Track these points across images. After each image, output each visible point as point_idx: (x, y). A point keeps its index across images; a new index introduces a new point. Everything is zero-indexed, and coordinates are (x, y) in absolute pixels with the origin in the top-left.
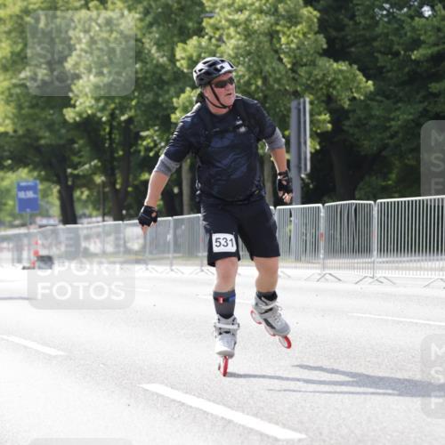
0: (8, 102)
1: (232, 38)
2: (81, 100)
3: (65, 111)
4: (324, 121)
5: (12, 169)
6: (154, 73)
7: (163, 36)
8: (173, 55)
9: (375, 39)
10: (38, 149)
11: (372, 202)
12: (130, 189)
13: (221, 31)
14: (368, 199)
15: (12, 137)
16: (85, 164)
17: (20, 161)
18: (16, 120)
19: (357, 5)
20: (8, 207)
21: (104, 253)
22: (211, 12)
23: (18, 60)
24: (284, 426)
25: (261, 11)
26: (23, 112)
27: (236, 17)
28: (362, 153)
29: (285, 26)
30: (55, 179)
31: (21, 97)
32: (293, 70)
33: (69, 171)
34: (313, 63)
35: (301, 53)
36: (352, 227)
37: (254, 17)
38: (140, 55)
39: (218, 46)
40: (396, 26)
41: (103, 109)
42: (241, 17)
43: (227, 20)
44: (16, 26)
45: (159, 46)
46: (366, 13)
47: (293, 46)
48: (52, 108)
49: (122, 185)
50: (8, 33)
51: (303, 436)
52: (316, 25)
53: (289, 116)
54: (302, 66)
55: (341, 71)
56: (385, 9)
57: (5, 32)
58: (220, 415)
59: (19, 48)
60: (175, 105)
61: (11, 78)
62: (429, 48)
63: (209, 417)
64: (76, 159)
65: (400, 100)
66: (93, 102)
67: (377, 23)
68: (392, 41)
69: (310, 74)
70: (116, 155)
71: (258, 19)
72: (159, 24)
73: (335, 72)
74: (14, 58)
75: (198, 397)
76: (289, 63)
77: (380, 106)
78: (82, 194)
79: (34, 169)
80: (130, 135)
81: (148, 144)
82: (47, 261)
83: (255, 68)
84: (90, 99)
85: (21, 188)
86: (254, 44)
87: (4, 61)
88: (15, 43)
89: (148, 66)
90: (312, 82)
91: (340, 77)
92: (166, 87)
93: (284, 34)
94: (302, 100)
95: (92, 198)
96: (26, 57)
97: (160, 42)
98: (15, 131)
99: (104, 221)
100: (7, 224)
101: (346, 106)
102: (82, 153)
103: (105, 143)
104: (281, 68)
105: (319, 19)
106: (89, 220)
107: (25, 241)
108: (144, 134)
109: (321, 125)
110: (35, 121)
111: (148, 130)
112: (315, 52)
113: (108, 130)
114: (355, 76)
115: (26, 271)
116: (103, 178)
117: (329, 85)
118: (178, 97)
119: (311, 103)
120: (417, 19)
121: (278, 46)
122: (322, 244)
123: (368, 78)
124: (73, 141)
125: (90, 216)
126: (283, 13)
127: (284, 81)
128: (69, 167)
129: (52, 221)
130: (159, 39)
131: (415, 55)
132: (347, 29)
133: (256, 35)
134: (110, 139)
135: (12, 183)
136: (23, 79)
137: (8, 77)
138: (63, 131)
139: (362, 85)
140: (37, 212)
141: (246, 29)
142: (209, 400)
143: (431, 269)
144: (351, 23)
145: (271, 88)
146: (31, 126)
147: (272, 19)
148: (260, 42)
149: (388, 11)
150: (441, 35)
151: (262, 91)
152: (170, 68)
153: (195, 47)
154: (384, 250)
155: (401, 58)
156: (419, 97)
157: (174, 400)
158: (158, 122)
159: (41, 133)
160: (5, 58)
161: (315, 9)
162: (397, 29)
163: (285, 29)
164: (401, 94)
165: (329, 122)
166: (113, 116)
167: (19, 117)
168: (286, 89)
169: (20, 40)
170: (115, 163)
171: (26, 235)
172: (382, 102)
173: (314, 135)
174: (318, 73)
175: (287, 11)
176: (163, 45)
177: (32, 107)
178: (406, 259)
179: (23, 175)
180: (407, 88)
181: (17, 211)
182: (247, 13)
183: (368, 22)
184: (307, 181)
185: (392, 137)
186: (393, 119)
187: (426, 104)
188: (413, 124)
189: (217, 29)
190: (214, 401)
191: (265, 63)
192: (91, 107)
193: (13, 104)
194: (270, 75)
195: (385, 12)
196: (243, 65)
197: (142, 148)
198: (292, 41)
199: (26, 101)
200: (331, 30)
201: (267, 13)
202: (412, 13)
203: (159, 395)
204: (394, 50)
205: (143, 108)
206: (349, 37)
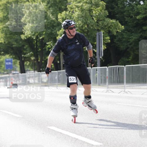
0: (2, 33)
1: (77, 12)
2: (26, 32)
3: (21, 36)
4: (108, 39)
5: (4, 55)
6: (51, 23)
7: (54, 11)
8: (57, 17)
9: (124, 12)
10: (12, 48)
11: (124, 66)
12: (43, 62)
13: (73, 9)
15: (3, 44)
16: (28, 53)
17: (6, 52)
18: (5, 39)
20: (2, 68)
22: (70, 3)
23: (6, 19)
24: (95, 141)
25: (86, 3)
26: (7, 36)
27: (78, 5)
28: (121, 50)
29: (94, 8)
30: (18, 58)
31: (6, 31)
32: (97, 22)
33: (23, 55)
34: (104, 20)
35: (100, 17)
36: (117, 74)
37: (84, 4)
38: (46, 17)
39: (72, 14)
40: (131, 8)
41: (34, 35)
42: (80, 4)
43: (75, 6)
44: (5, 7)
45: (53, 14)
46: (121, 3)
47: (97, 14)
48: (17, 35)
49: (40, 60)
50: (2, 10)
51: (102, 144)
52: (105, 7)
53: (96, 38)
54: (100, 21)
55: (113, 23)
56: (128, 2)
57: (1, 9)
58: (74, 137)
59: (5, 15)
60: (58, 34)
61: (3, 25)
62: (143, 15)
63: (70, 138)
64: (25, 52)
65: (133, 32)
66: (31, 33)
67: (125, 7)
68: (130, 13)
69: (103, 24)
70: (38, 50)
71: (85, 5)
72: (52, 7)
73: (111, 23)
74: (4, 18)
75: (67, 131)
76: (96, 20)
77: (126, 34)
78: (27, 63)
79: (11, 55)
80: (43, 44)
81: (49, 46)
82: (15, 85)
83: (85, 21)
84: (29, 32)
85: (7, 61)
86: (84, 13)
87: (1, 19)
88: (4, 13)
89: (49, 21)
90: (104, 26)
91: (113, 25)
92: (55, 28)
93: (94, 10)
94: (100, 32)
95: (30, 65)
96: (8, 18)
97: (53, 13)
98: (5, 42)
99: (34, 72)
100: (2, 73)
101: (115, 34)
102: (27, 50)
103: (34, 46)
104: (93, 21)
105: (106, 5)
106: (30, 72)
107: (8, 79)
108: (48, 43)
109: (107, 41)
110: (11, 39)
111: (49, 42)
112: (104, 16)
113: (35, 42)
114: (118, 24)
115: (8, 89)
116: (34, 58)
117: (109, 27)
118: (59, 31)
119: (103, 33)
120: (138, 5)
121: (92, 14)
122: (107, 80)
123: (122, 25)
124: (24, 46)
125: (30, 71)
126: (94, 3)
127: (94, 26)
128: (23, 54)
129: (17, 72)
130: (52, 12)
131: (138, 17)
132: (115, 9)
133: (85, 11)
134: (36, 45)
135: (4, 59)
136: (7, 25)
138: (21, 42)
139: (120, 27)
140: (12, 69)
141: (81, 9)
142: (70, 132)
143: (144, 89)
144: (116, 7)
145: (90, 28)
146: (10, 41)
147: (90, 5)
148: (86, 13)
149: (129, 3)
151: (87, 29)
152: (56, 21)
153: (64, 14)
154: (128, 82)
155: (133, 18)
156: (139, 31)
157: (58, 132)
158: (52, 39)
159: (13, 43)
160: (1, 18)
161: (104, 2)
162: (132, 9)
163: (95, 9)
164: (133, 30)
165: (109, 40)
166: (37, 37)
167: (6, 38)
168: (95, 29)
169: (6, 12)
170: (38, 53)
171: (9, 77)
172: (127, 33)
173: (104, 44)
174: (105, 23)
175: (95, 3)
176: (54, 14)
177: (10, 34)
178: (135, 85)
179: (7, 57)
180: (135, 28)
181: (5, 69)
182: (82, 3)
183: (122, 6)
184: (102, 59)
185: (130, 44)
186: (131, 39)
187: (142, 33)
188: (137, 40)
189: (72, 9)
190: (72, 132)
191: (88, 20)
192: (30, 34)
193: (4, 33)
194: (90, 24)
196: (80, 20)
197: (47, 48)
198: (97, 13)
199: (8, 32)
200: (110, 9)
201: (88, 3)
202: (137, 3)
203: (53, 130)
204: (131, 16)
205: (47, 35)
206: (116, 11)
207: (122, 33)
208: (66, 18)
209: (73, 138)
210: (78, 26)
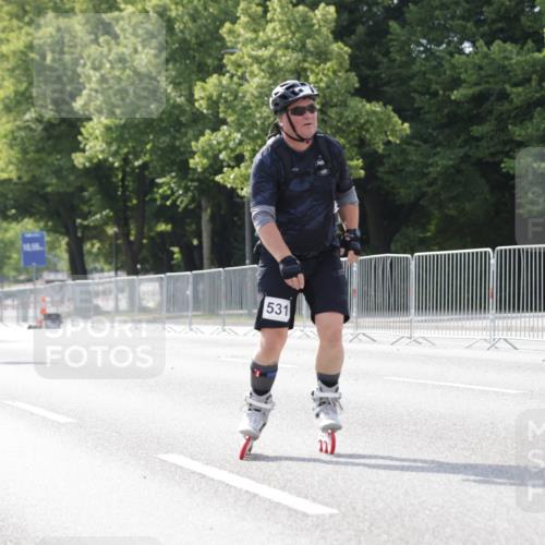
0: (11, 146)
1: (256, 76)
2: (91, 144)
3: (74, 156)
4: (357, 166)
5: (16, 219)
6: (171, 114)
7: (180, 74)
8: (191, 95)
9: (411, 78)
10: (45, 198)
11: (409, 256)
12: (145, 241)
13: (244, 69)
14: (405, 253)
15: (16, 184)
16: (96, 213)
17: (25, 211)
18: (20, 166)
19: (392, 40)
20: (12, 261)
21: (117, 311)
22: (233, 48)
23: (22, 100)
24: (314, 500)
25: (287, 47)
26: (28, 156)
27: (260, 53)
28: (398, 203)
29: (313, 63)
30: (63, 230)
31: (26, 140)
32: (322, 111)
33: (79, 221)
34: (344, 104)
35: (331, 93)
36: (388, 283)
37: (279, 53)
39: (241, 85)
40: (434, 63)
41: (115, 154)
42: (265, 53)
43: (250, 56)
44: (20, 62)
45: (176, 85)
46: (402, 48)
47: (322, 85)
48: (59, 152)
49: (136, 236)
50: (12, 70)
51: (335, 511)
52: (348, 62)
54: (332, 107)
55: (374, 112)
56: (422, 45)
57: (8, 70)
58: (245, 488)
59: (22, 87)
60: (194, 149)
61: (15, 120)
62: (470, 87)
63: (232, 490)
64: (85, 209)
65: (440, 144)
66: (104, 146)
67: (414, 60)
68: (431, 80)
69: (341, 115)
70: (129, 204)
71: (284, 55)
72: (175, 61)
73: (368, 114)
74: (18, 98)
75: (220, 468)
77: (417, 150)
78: (91, 247)
79: (41, 219)
80: (146, 184)
81: (165, 191)
82: (54, 319)
84: (100, 143)
85: (26, 240)
87: (7, 101)
88: (20, 82)
89: (165, 106)
90: (343, 124)
91: (374, 119)
92: (183, 130)
93: (312, 71)
95: (104, 251)
96: (31, 97)
97: (177, 81)
98: (19, 178)
99: (116, 275)
100: (12, 279)
101: (380, 151)
102: (93, 202)
103: (117, 191)
105: (350, 56)
106: (101, 275)
107: (32, 298)
108: (159, 181)
109: (354, 172)
110: (40, 166)
111: (164, 176)
112: (346, 91)
113: (120, 177)
114: (390, 118)
115: (32, 330)
116: (116, 229)
117: (361, 127)
118: (197, 140)
120: (457, 56)
122: (355, 301)
123: (404, 121)
124: (82, 189)
125: (102, 271)
126: (312, 49)
128: (79, 217)
129: (59, 276)
130: (176, 77)
131: (455, 95)
132: (380, 66)
133: (282, 73)
134: (123, 186)
135: (17, 234)
136: (28, 121)
137: (12, 118)
138: (72, 178)
139: (397, 128)
140: (43, 266)
141: (271, 66)
142: (233, 472)
143: (474, 329)
144: (385, 60)
146: (37, 173)
147: (299, 56)
149: (425, 47)
150: (483, 73)
152: (188, 109)
153: (215, 85)
154: (422, 307)
155: (439, 98)
156: (459, 141)
157: (194, 473)
158: (175, 168)
159: (48, 180)
160: (8, 98)
161: (346, 45)
162: (435, 67)
163: (314, 67)
164: (440, 138)
165: (362, 168)
166: (126, 161)
167: (24, 162)
169: (24, 79)
170: (129, 213)
171: (31, 291)
172: (419, 146)
174: (349, 115)
175: (316, 47)
176: (179, 84)
177: (38, 151)
178: (445, 318)
179: (29, 226)
180: (446, 131)
181: (22, 264)
182: (271, 49)
183: (404, 59)
185: (430, 184)
186: (431, 165)
187: (467, 148)
188: (453, 170)
189: (240, 66)
190: (238, 473)
192: (102, 152)
193: (16, 148)
195: (422, 49)
197: (157, 196)
198: (321, 80)
199: (31, 145)
200: (363, 68)
201: (294, 49)
202: (451, 49)
203: (177, 467)
204: (432, 90)
205: (159, 153)
206: (383, 76)
207: (405, 146)
208: (220, 96)
209: (240, 490)
210: (259, 122)
